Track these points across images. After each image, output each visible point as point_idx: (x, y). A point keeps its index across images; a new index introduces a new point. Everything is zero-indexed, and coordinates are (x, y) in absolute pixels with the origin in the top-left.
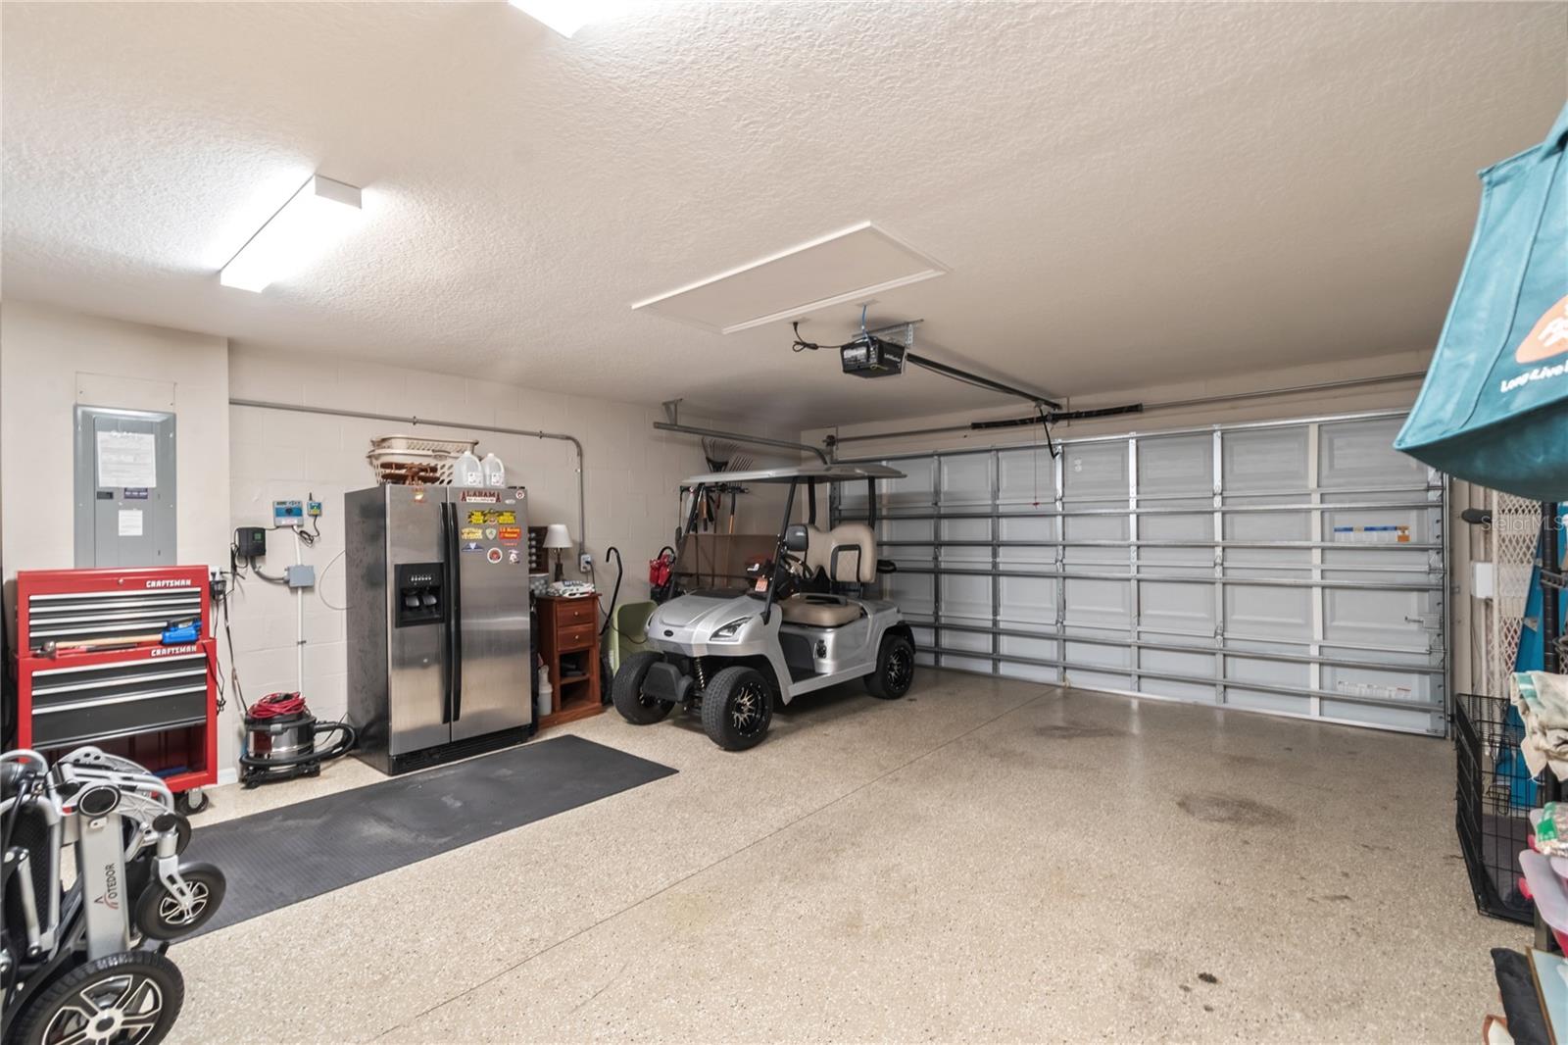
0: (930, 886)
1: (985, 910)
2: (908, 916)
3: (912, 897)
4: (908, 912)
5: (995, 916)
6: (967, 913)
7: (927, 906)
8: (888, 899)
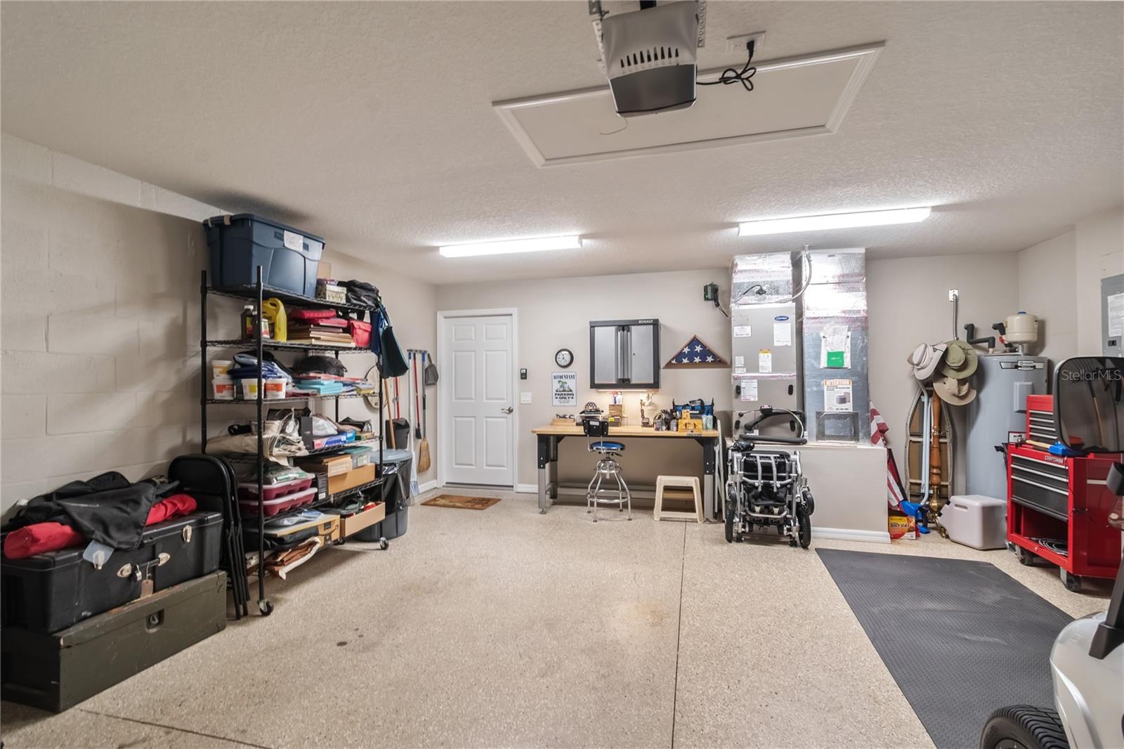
0: (511, 663)
1: (468, 654)
2: (520, 637)
3: (522, 650)
4: (520, 639)
5: (462, 651)
6: (481, 649)
7: (509, 647)
8: (537, 645)
